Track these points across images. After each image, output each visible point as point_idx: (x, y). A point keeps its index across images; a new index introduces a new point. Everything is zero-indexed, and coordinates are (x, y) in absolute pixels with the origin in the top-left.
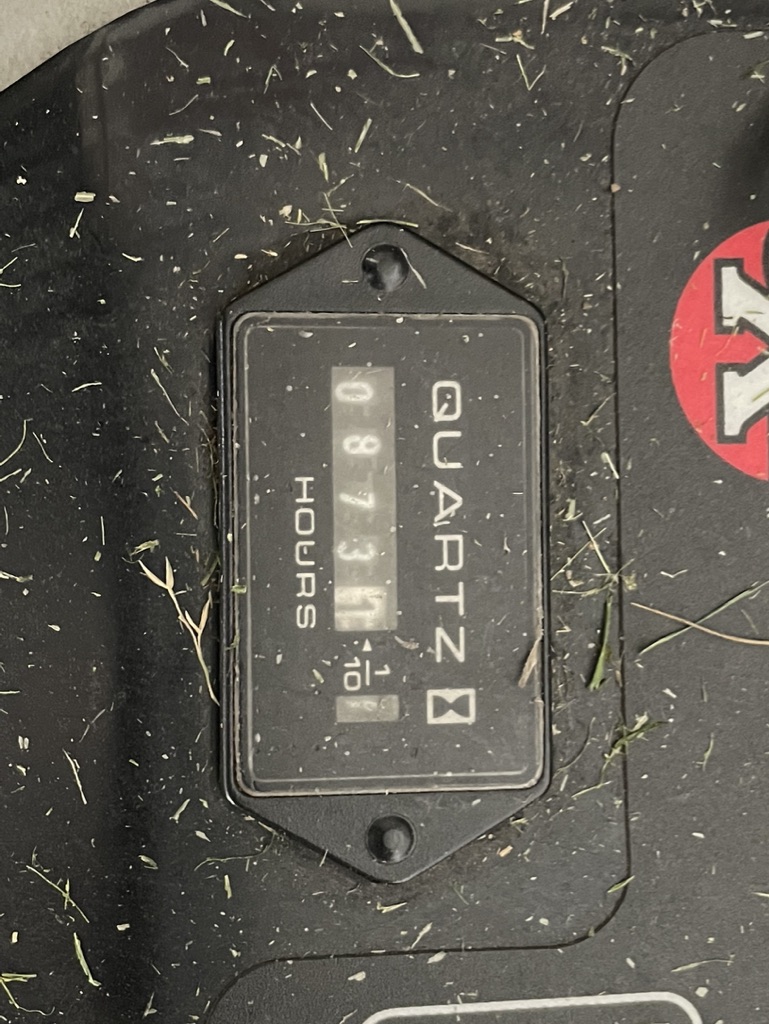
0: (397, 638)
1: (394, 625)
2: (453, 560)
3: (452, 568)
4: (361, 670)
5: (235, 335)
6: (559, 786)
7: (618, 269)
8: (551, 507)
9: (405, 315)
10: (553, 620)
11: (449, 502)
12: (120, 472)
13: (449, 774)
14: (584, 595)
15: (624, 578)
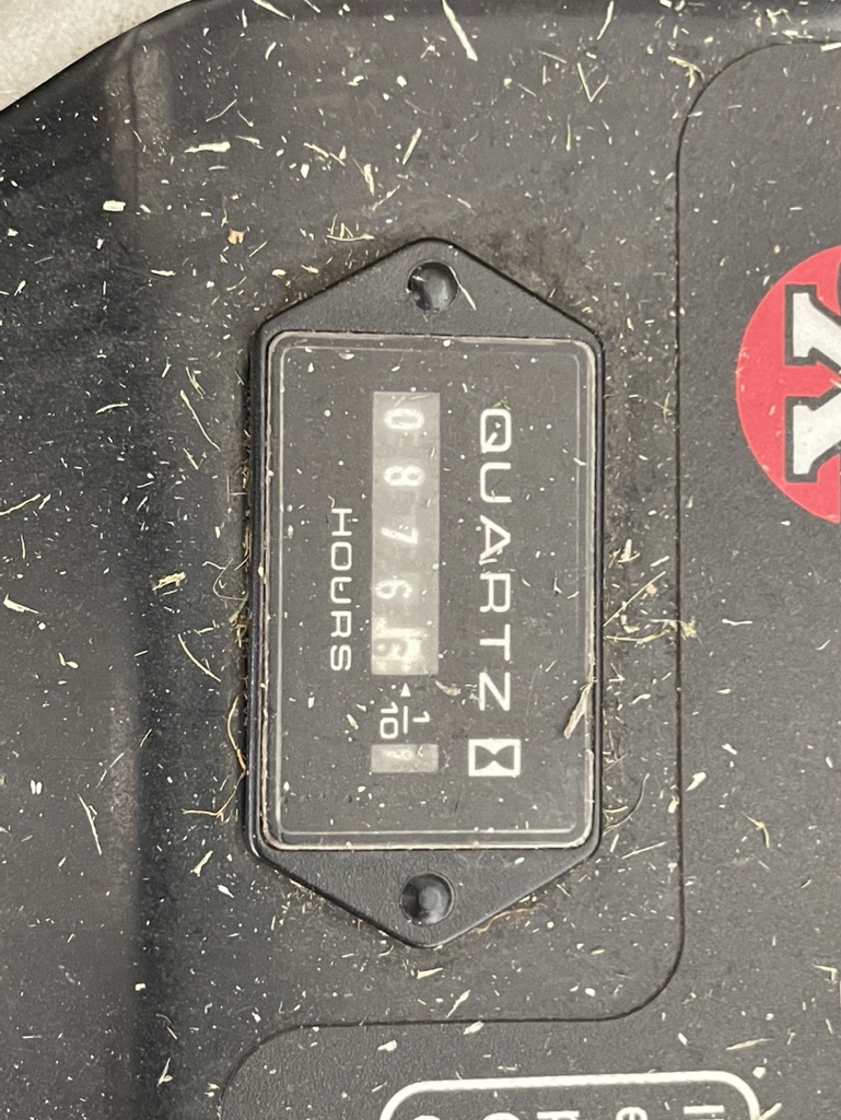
0: (438, 684)
1: (435, 669)
2: (499, 601)
3: (498, 609)
4: (399, 716)
5: (270, 355)
6: (610, 846)
7: (681, 293)
8: (605, 546)
9: (453, 338)
10: (605, 668)
11: (496, 538)
12: (146, 499)
13: (491, 830)
14: (640, 641)
15: (683, 624)
